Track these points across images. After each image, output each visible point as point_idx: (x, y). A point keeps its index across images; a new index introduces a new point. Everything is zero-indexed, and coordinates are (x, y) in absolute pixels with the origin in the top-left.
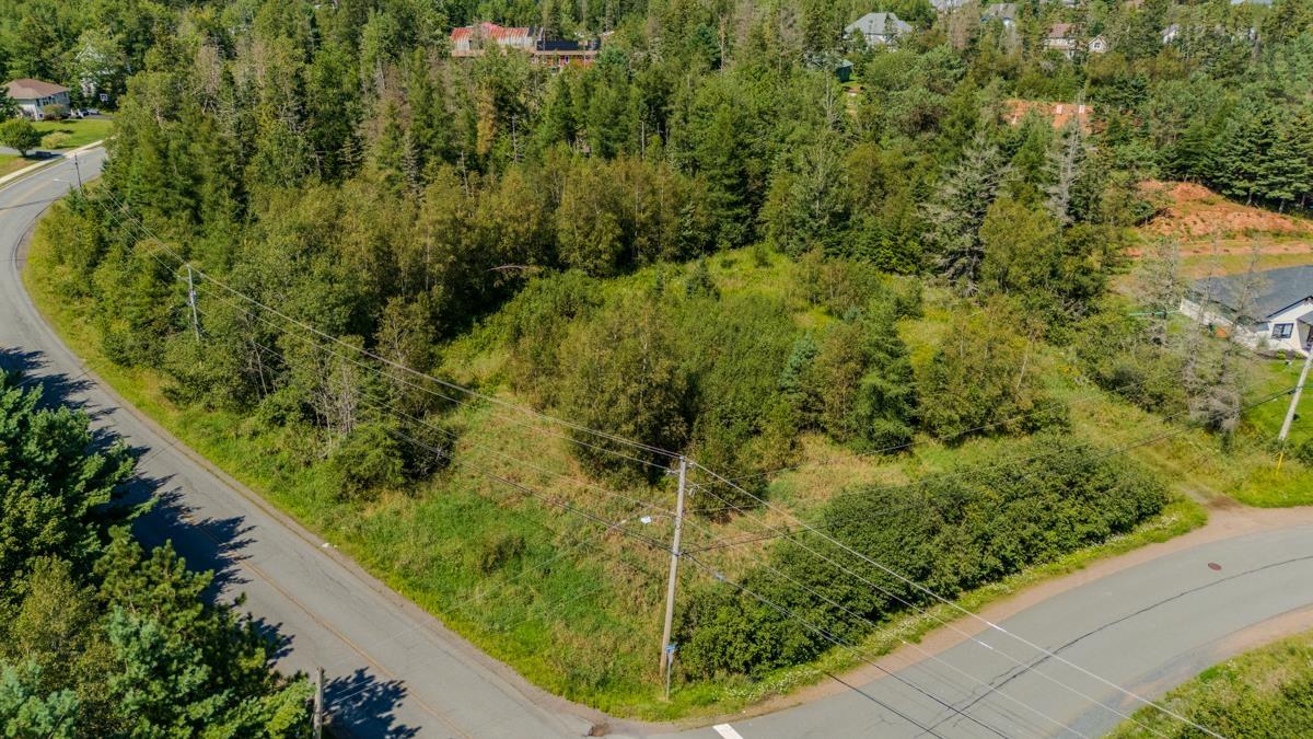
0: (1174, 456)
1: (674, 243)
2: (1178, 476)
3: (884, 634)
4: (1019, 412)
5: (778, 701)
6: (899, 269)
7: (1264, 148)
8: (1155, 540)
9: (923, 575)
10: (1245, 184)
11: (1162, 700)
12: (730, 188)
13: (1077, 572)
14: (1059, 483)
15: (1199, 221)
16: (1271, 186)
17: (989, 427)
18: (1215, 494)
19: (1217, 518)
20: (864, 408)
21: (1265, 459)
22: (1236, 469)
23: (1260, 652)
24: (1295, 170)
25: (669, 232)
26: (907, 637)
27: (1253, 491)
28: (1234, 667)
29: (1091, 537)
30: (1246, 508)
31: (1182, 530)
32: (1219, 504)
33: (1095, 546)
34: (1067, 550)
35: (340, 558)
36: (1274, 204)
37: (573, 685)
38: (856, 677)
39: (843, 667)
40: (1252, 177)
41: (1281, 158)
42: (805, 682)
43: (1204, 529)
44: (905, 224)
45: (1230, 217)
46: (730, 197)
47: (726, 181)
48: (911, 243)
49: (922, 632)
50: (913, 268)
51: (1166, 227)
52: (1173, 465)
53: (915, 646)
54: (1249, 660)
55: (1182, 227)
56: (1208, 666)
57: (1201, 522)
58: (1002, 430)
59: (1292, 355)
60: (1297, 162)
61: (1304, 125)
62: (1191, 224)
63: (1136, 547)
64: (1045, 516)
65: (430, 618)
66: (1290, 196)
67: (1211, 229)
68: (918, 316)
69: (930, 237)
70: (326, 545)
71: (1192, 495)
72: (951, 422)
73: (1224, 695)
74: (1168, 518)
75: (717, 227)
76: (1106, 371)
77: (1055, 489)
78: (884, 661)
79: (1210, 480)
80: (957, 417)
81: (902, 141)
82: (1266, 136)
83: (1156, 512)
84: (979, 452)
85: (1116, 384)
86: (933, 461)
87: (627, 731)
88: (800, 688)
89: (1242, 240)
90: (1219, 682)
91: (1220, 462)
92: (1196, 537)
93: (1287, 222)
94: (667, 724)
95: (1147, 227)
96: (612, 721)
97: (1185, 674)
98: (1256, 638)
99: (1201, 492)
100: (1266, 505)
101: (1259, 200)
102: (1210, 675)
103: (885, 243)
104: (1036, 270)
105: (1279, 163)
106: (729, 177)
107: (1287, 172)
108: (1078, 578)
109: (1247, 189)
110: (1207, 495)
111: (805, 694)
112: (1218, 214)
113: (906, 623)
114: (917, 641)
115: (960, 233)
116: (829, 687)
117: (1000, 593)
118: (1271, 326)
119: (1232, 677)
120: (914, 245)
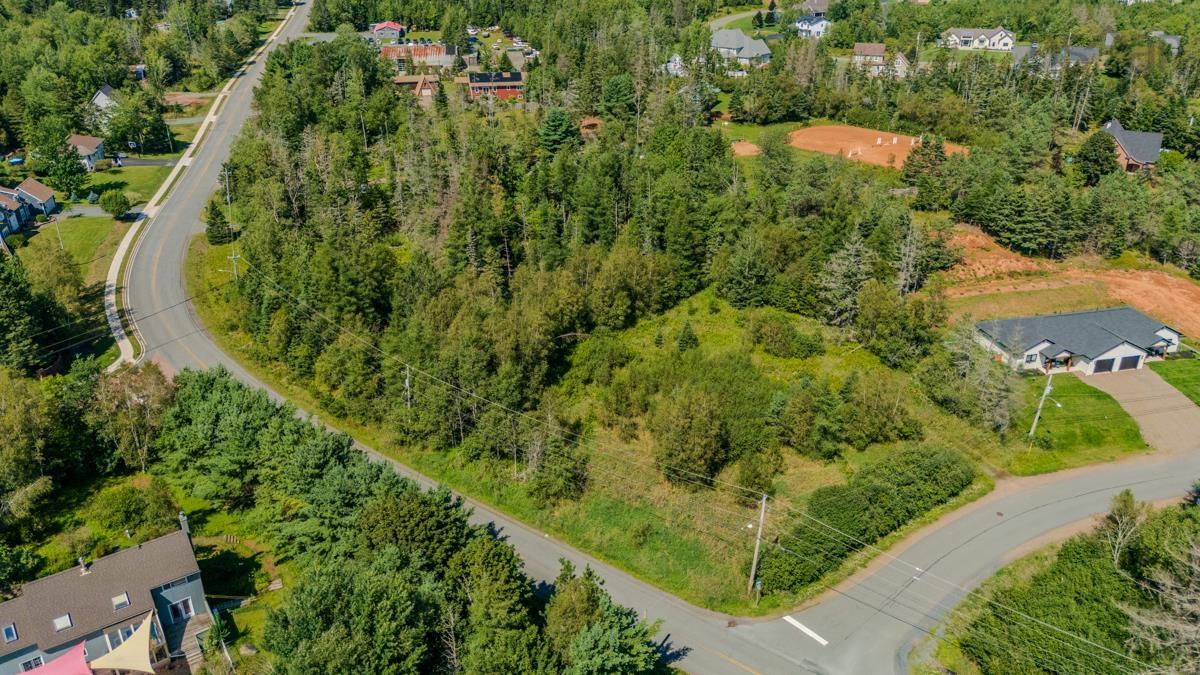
0: (976, 447)
1: (657, 303)
2: (978, 459)
3: (848, 564)
4: (895, 428)
5: (808, 603)
6: (802, 311)
7: (1020, 213)
8: (972, 501)
9: (863, 532)
10: (1008, 235)
11: (980, 586)
12: (687, 258)
13: (935, 523)
14: (923, 475)
15: (981, 268)
16: (1025, 240)
17: (881, 438)
18: (998, 469)
19: (1000, 484)
20: (816, 437)
21: (1022, 447)
22: (1008, 454)
23: (1022, 559)
24: (1038, 231)
25: (655, 296)
26: (861, 565)
27: (1017, 467)
28: (1011, 568)
29: (941, 502)
30: (1014, 477)
31: (983, 494)
32: (1001, 475)
33: (942, 506)
34: (927, 509)
35: (558, 542)
36: (1025, 252)
37: (711, 603)
38: (841, 587)
39: (835, 583)
40: (1012, 231)
41: (1031, 222)
42: (818, 592)
43: (994, 492)
44: (805, 284)
45: (1000, 263)
46: (687, 263)
47: (685, 254)
48: (809, 296)
49: (866, 562)
50: (812, 312)
51: (961, 272)
52: (976, 452)
53: (864, 570)
54: (1017, 563)
55: (972, 273)
56: (999, 569)
57: (992, 488)
58: (887, 438)
59: (1037, 373)
60: (1039, 225)
61: (1044, 201)
62: (977, 270)
63: (961, 505)
64: (918, 495)
65: (623, 573)
66: (1035, 246)
67: (989, 272)
68: (822, 352)
69: (822, 294)
70: (547, 535)
71: (987, 471)
72: (860, 438)
73: (1006, 583)
74: (977, 486)
75: (680, 285)
76: (939, 395)
77: (922, 479)
78: (851, 578)
79: (995, 461)
80: (864, 435)
81: (794, 219)
82: (1020, 206)
83: (970, 483)
84: (877, 453)
85: (944, 403)
86: (855, 461)
87: (745, 623)
88: (816, 596)
89: (1007, 280)
90: (1004, 576)
91: (999, 451)
92: (991, 497)
93: (1033, 264)
94: (761, 618)
95: (950, 271)
96: (736, 619)
97: (989, 573)
98: (1020, 552)
99: (991, 469)
100: (1024, 475)
101: (1016, 247)
102: (999, 573)
103: (792, 294)
104: (893, 327)
105: (1028, 225)
106: (686, 250)
107: (1033, 231)
108: (936, 526)
109: (1009, 239)
110: (994, 471)
111: (820, 598)
112: (992, 261)
113: (858, 557)
114: (865, 567)
115: (844, 297)
116: (829, 594)
117: (900, 537)
118: (1025, 357)
119: (1010, 573)
120: (811, 298)
